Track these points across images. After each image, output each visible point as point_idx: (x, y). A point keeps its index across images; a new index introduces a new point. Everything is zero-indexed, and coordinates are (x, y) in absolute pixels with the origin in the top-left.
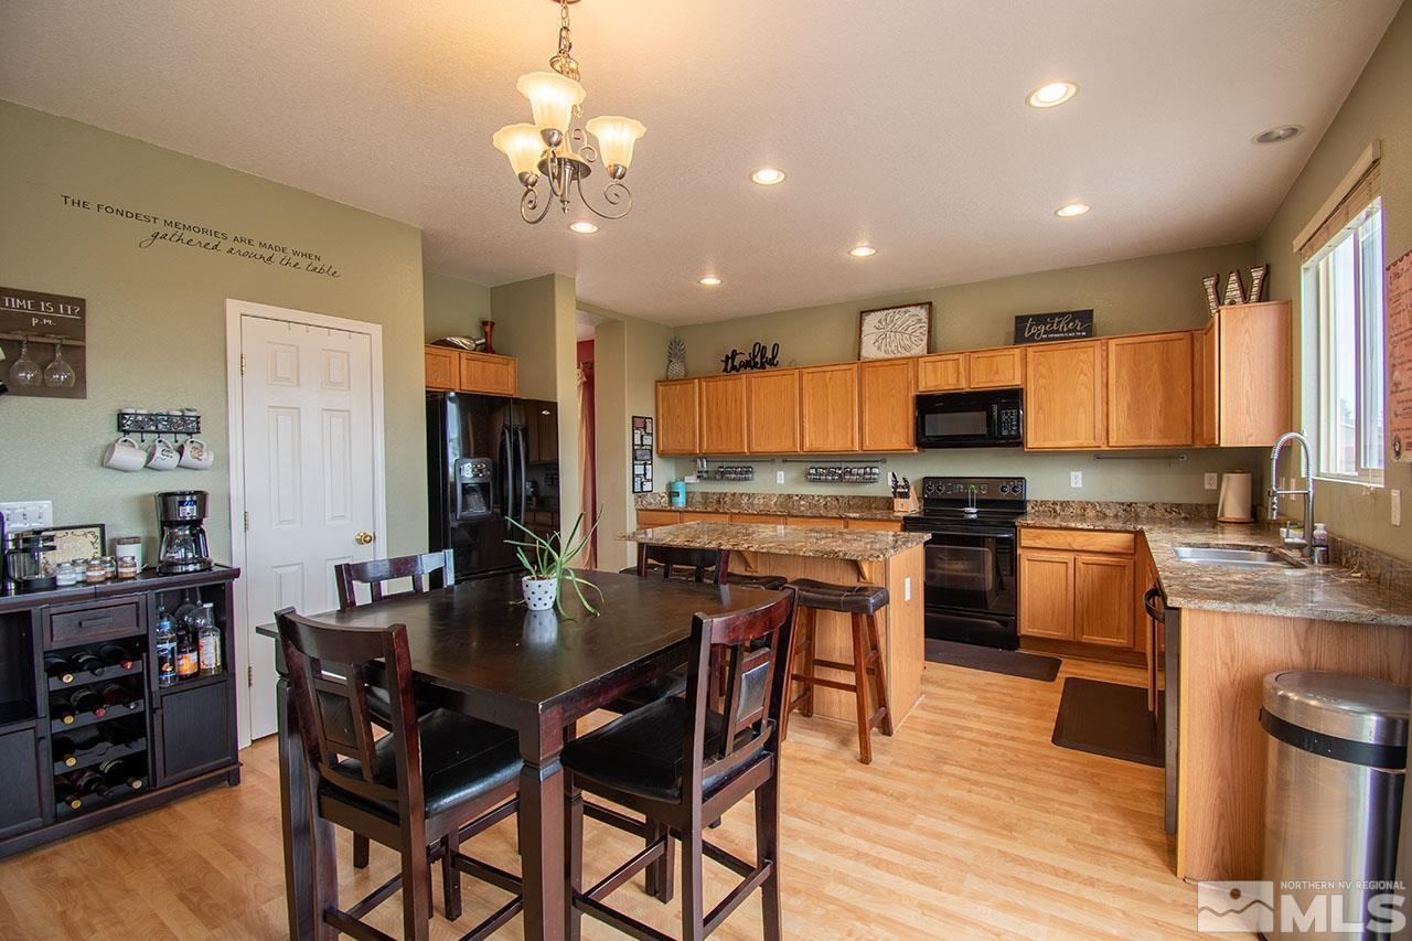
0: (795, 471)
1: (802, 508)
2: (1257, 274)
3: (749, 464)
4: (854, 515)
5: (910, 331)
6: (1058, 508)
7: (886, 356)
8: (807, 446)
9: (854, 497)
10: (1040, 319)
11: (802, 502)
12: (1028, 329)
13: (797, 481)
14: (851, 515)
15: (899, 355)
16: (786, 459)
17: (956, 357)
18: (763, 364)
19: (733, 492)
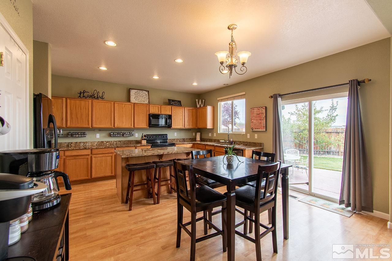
0: (104, 134)
1: (108, 145)
2: (204, 101)
3: (84, 132)
4: (139, 145)
5: (144, 97)
6: (173, 140)
7: (138, 102)
8: (116, 126)
9: (126, 141)
10: (173, 101)
11: (108, 144)
12: (171, 102)
13: (105, 137)
14: (138, 145)
15: (141, 103)
16: (100, 130)
17: (158, 106)
18: (97, 97)
19: (75, 142)
